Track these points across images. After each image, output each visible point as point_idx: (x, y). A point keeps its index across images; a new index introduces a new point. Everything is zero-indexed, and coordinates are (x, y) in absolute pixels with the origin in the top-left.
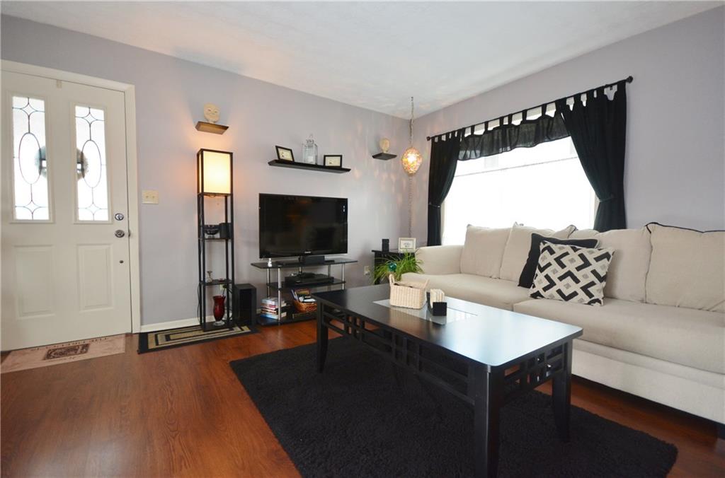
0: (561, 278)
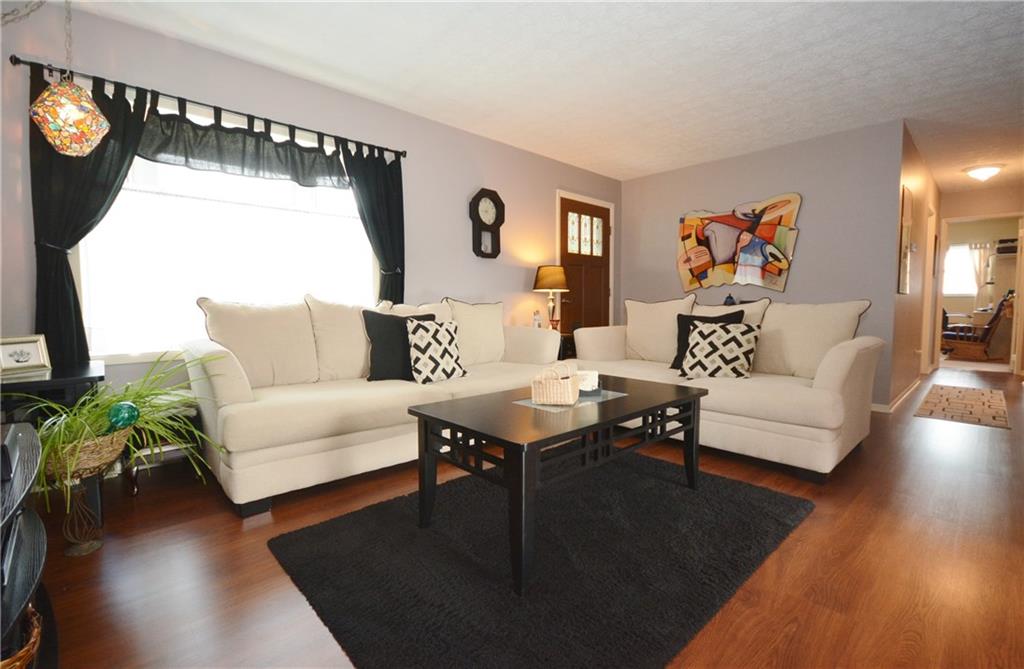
0: (431, 358)
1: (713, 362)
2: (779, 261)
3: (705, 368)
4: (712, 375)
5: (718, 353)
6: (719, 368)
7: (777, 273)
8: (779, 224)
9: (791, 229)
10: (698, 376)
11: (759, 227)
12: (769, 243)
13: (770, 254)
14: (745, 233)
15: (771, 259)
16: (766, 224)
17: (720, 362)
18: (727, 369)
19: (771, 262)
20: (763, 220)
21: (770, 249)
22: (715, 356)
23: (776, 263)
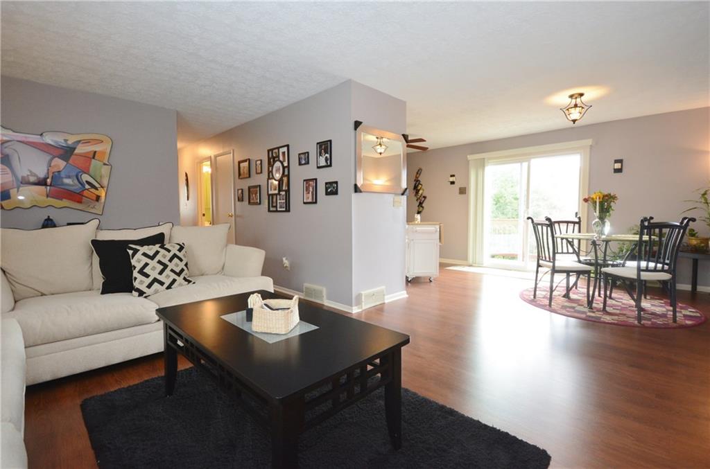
1: (168, 276)
2: (96, 189)
3: (162, 283)
4: (169, 287)
5: (169, 269)
6: (174, 281)
7: (95, 198)
8: (94, 158)
9: (105, 164)
10: (156, 292)
11: (73, 156)
12: (85, 173)
13: (87, 182)
14: (56, 159)
15: (87, 186)
16: (80, 155)
17: (174, 276)
18: (180, 280)
19: (88, 189)
20: (76, 151)
21: (85, 177)
22: (167, 271)
23: (93, 190)
